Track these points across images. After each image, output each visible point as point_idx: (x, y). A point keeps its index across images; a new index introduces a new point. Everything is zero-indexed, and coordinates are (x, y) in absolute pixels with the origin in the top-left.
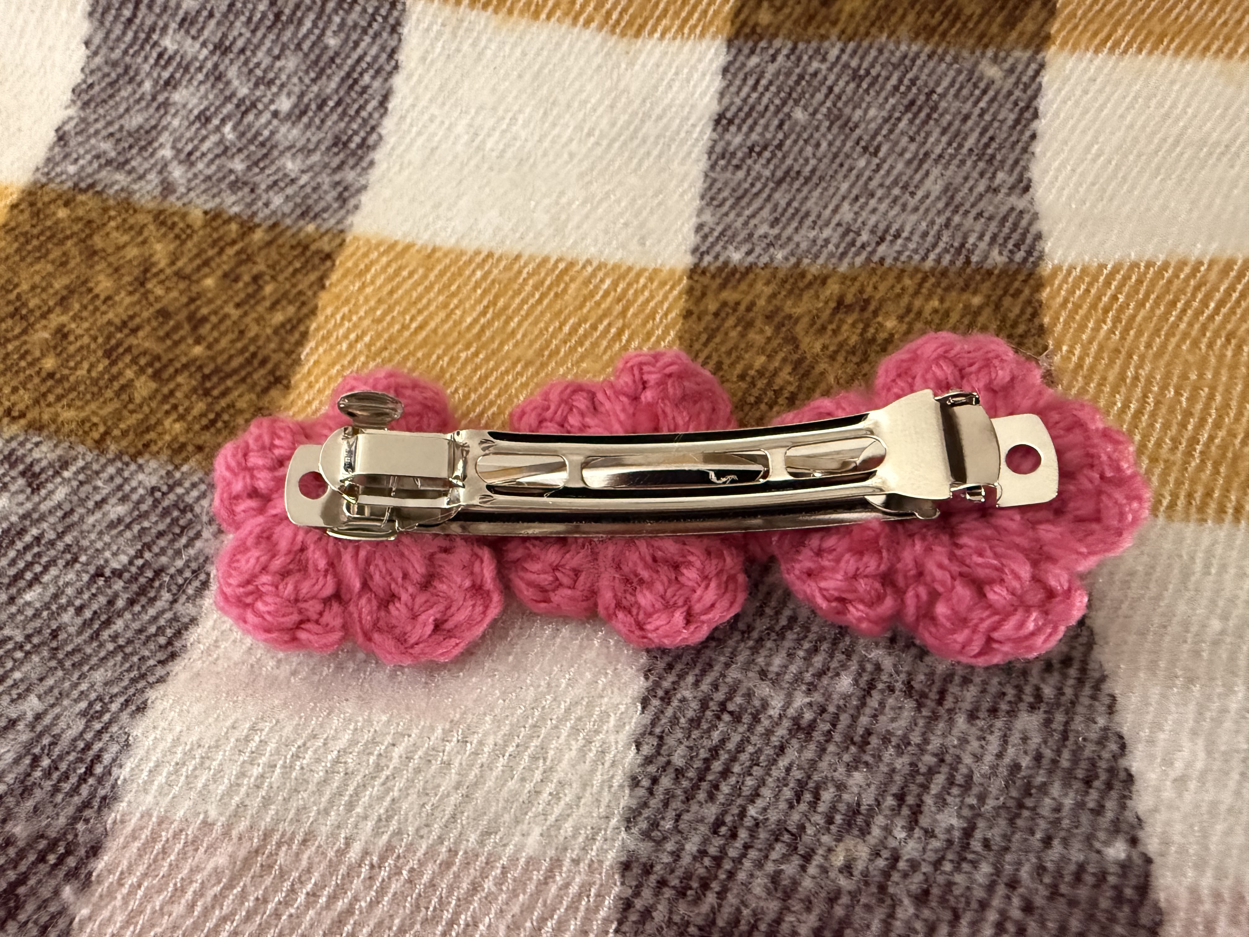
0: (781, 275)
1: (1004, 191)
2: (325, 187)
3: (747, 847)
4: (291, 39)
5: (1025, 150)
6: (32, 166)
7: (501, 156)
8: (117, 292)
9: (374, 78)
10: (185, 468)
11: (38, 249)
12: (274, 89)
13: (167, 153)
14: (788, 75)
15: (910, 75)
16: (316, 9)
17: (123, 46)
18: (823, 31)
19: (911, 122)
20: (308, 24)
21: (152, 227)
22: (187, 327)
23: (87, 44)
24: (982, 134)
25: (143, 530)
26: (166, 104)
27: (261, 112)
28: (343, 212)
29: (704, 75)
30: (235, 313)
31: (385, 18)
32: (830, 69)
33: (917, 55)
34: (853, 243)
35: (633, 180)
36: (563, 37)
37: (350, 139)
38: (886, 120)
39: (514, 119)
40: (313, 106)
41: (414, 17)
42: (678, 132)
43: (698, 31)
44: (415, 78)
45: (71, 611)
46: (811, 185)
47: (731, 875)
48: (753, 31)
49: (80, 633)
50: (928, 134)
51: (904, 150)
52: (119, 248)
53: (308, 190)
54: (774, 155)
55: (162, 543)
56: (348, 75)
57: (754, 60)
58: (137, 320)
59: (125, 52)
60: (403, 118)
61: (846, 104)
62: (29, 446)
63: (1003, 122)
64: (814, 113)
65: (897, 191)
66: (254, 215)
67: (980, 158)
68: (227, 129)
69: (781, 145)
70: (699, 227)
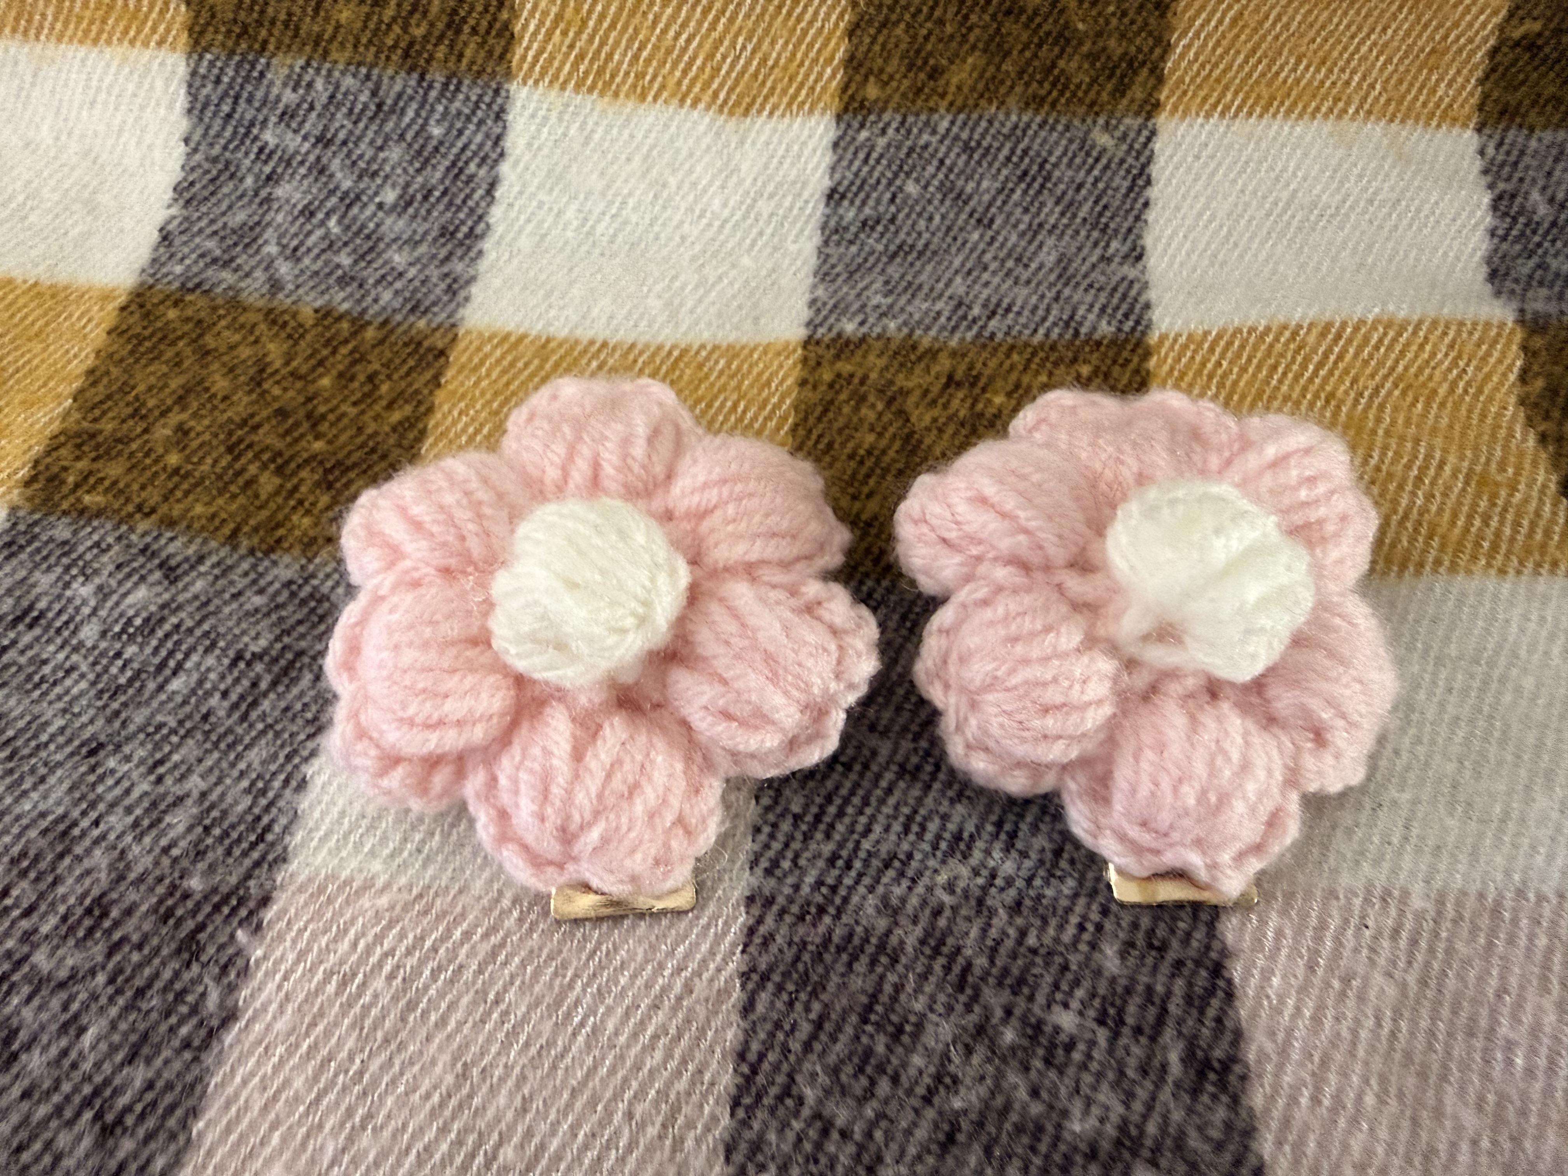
0: (893, 346)
1: (1117, 260)
2: (434, 280)
4: (393, 130)
5: (1137, 218)
6: (137, 266)
7: (611, 242)
8: (234, 391)
9: (479, 166)
10: (317, 560)
11: (150, 350)
12: (379, 181)
13: (272, 249)
14: (898, 148)
15: (1022, 146)
16: (419, 98)
17: (222, 141)
18: (931, 104)
19: (1025, 192)
20: (410, 113)
21: (263, 326)
22: (306, 425)
23: (187, 141)
24: (1096, 202)
25: (281, 620)
26: (268, 199)
27: (365, 205)
28: (453, 305)
29: (814, 151)
30: (352, 410)
31: (489, 105)
32: (941, 142)
33: (1028, 126)
34: (964, 317)
35: (746, 261)
36: (671, 119)
37: (457, 229)
38: (1000, 191)
39: (624, 203)
40: (419, 197)
41: (519, 104)
42: (791, 209)
43: (807, 107)
44: (522, 165)
45: (217, 695)
46: (924, 259)
48: (862, 106)
49: (229, 716)
50: (1042, 204)
51: (1019, 221)
52: (232, 348)
53: (417, 283)
54: (886, 228)
55: (301, 629)
56: (454, 164)
57: (864, 134)
58: (257, 419)
59: (225, 148)
60: (511, 205)
61: (958, 176)
62: (163, 541)
63: (1116, 190)
64: (925, 187)
65: (1010, 264)
66: (364, 311)
67: (1094, 227)
68: (332, 222)
69: (892, 220)
70: (813, 302)
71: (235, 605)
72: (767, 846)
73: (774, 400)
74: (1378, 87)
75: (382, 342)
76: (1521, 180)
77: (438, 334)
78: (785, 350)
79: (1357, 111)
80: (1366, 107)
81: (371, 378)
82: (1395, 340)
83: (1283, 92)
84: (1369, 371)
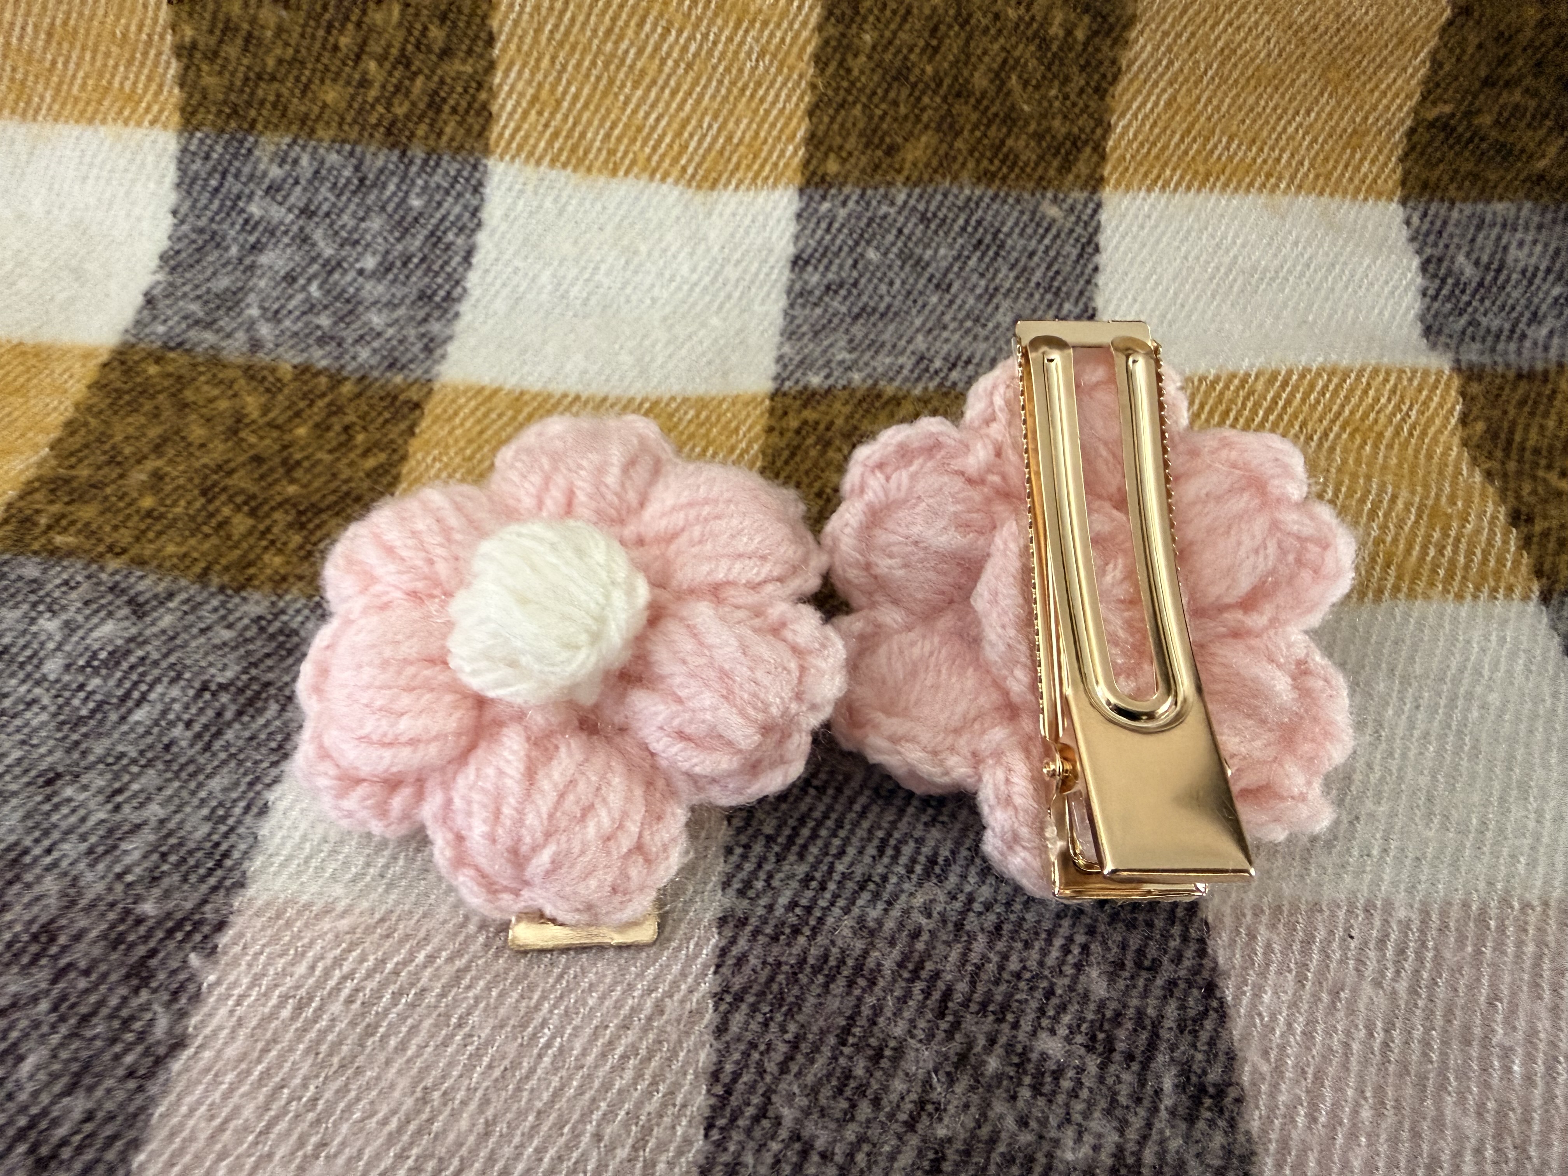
0: (858, 395)
2: (412, 339)
3: (836, 896)
4: (375, 203)
5: (1088, 282)
6: (121, 328)
7: (584, 304)
8: (211, 440)
9: (457, 235)
10: (288, 597)
11: (128, 403)
12: (359, 249)
13: (254, 312)
14: (859, 218)
15: (975, 218)
16: (400, 173)
17: (209, 214)
18: (889, 178)
19: (981, 259)
20: (392, 187)
21: (242, 382)
22: (281, 471)
23: (175, 213)
24: (1048, 268)
25: (248, 653)
26: (252, 267)
27: (346, 271)
28: (429, 363)
29: (779, 221)
30: (327, 458)
31: (468, 179)
32: (899, 213)
33: (981, 198)
34: (927, 370)
35: (715, 321)
36: (642, 192)
37: (435, 293)
38: (956, 258)
39: (596, 268)
40: (398, 264)
41: (496, 179)
42: (757, 274)
43: (771, 181)
44: (497, 235)
45: (181, 726)
46: (886, 320)
47: (821, 920)
48: (823, 179)
49: (191, 746)
50: (997, 271)
51: (975, 286)
52: (211, 401)
53: (394, 343)
54: (849, 292)
55: (269, 662)
56: (432, 234)
57: (826, 206)
58: (232, 465)
59: (212, 220)
60: (487, 271)
61: (916, 245)
62: (132, 580)
63: (1068, 256)
64: (885, 254)
65: (969, 324)
66: (343, 367)
67: (1047, 290)
68: (314, 289)
69: (855, 284)
70: (780, 359)
71: (202, 640)
72: (739, 867)
73: (743, 445)
74: (1306, 163)
75: (359, 395)
76: (1447, 246)
77: (414, 388)
78: (752, 401)
79: (1288, 186)
80: (1297, 182)
81: (347, 429)
82: (1339, 386)
83: (1219, 167)
84: (1316, 415)
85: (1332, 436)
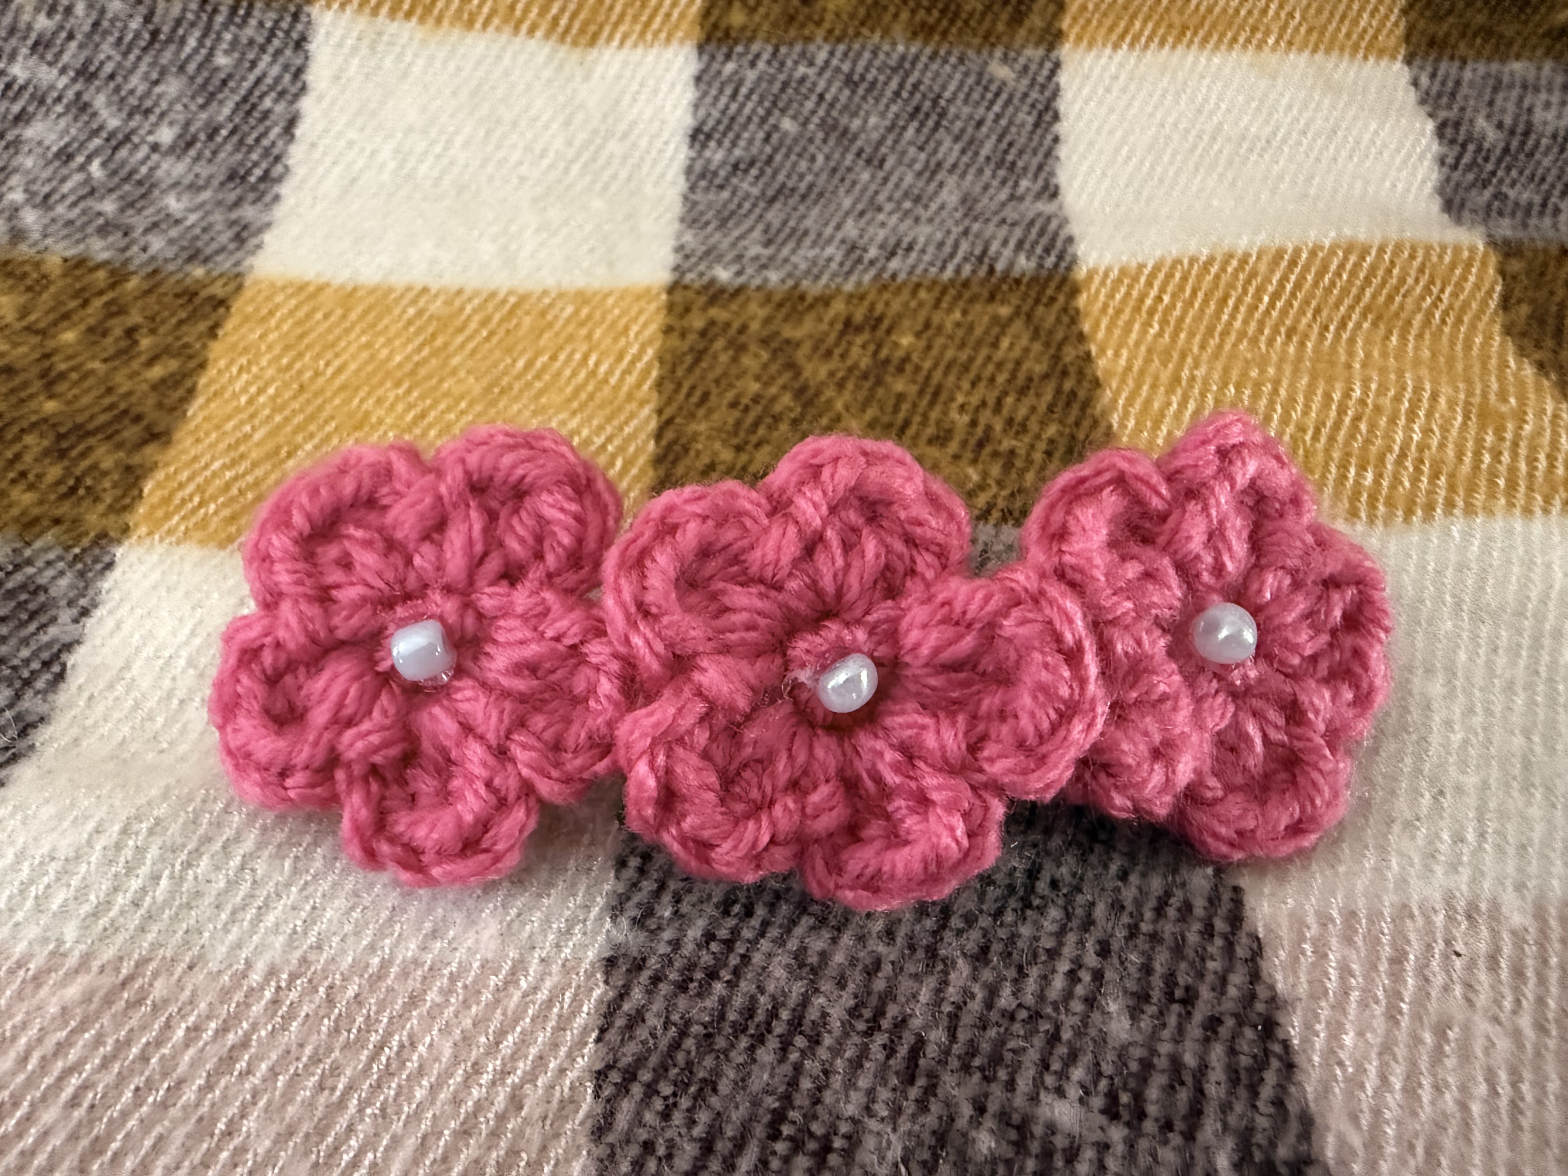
0: (777, 298)
1: (1029, 198)
2: (218, 227)
4: (172, 62)
5: (1048, 154)
7: (436, 185)
9: (276, 101)
10: (38, 545)
12: (153, 118)
13: (17, 196)
14: (771, 82)
15: (912, 80)
16: (202, 24)
18: (807, 32)
19: (918, 131)
20: (192, 42)
22: (38, 384)
24: (1000, 140)
26: (17, 142)
27: (136, 147)
28: (240, 254)
29: (673, 85)
30: (102, 368)
31: (287, 33)
32: (820, 74)
33: (917, 56)
34: (859, 260)
35: (597, 204)
36: (504, 49)
37: (249, 172)
38: (890, 129)
39: (449, 142)
40: (202, 137)
41: (322, 31)
42: (648, 151)
43: (663, 35)
44: (327, 100)
46: (809, 202)
50: (939, 143)
51: (914, 161)
53: (197, 231)
54: (762, 172)
56: (245, 99)
57: (731, 67)
60: (313, 145)
61: (841, 112)
63: (1022, 125)
64: (805, 124)
65: (907, 205)
66: (128, 261)
67: (1000, 164)
68: (95, 169)
69: (770, 160)
70: (679, 249)
72: (635, 886)
73: (634, 350)
74: (1297, 15)
75: (147, 293)
76: (1463, 109)
77: (219, 284)
78: (645, 294)
79: (1277, 42)
80: (1287, 37)
81: (129, 332)
82: (1357, 265)
83: (1196, 20)
84: (1332, 300)
85: (1351, 325)
